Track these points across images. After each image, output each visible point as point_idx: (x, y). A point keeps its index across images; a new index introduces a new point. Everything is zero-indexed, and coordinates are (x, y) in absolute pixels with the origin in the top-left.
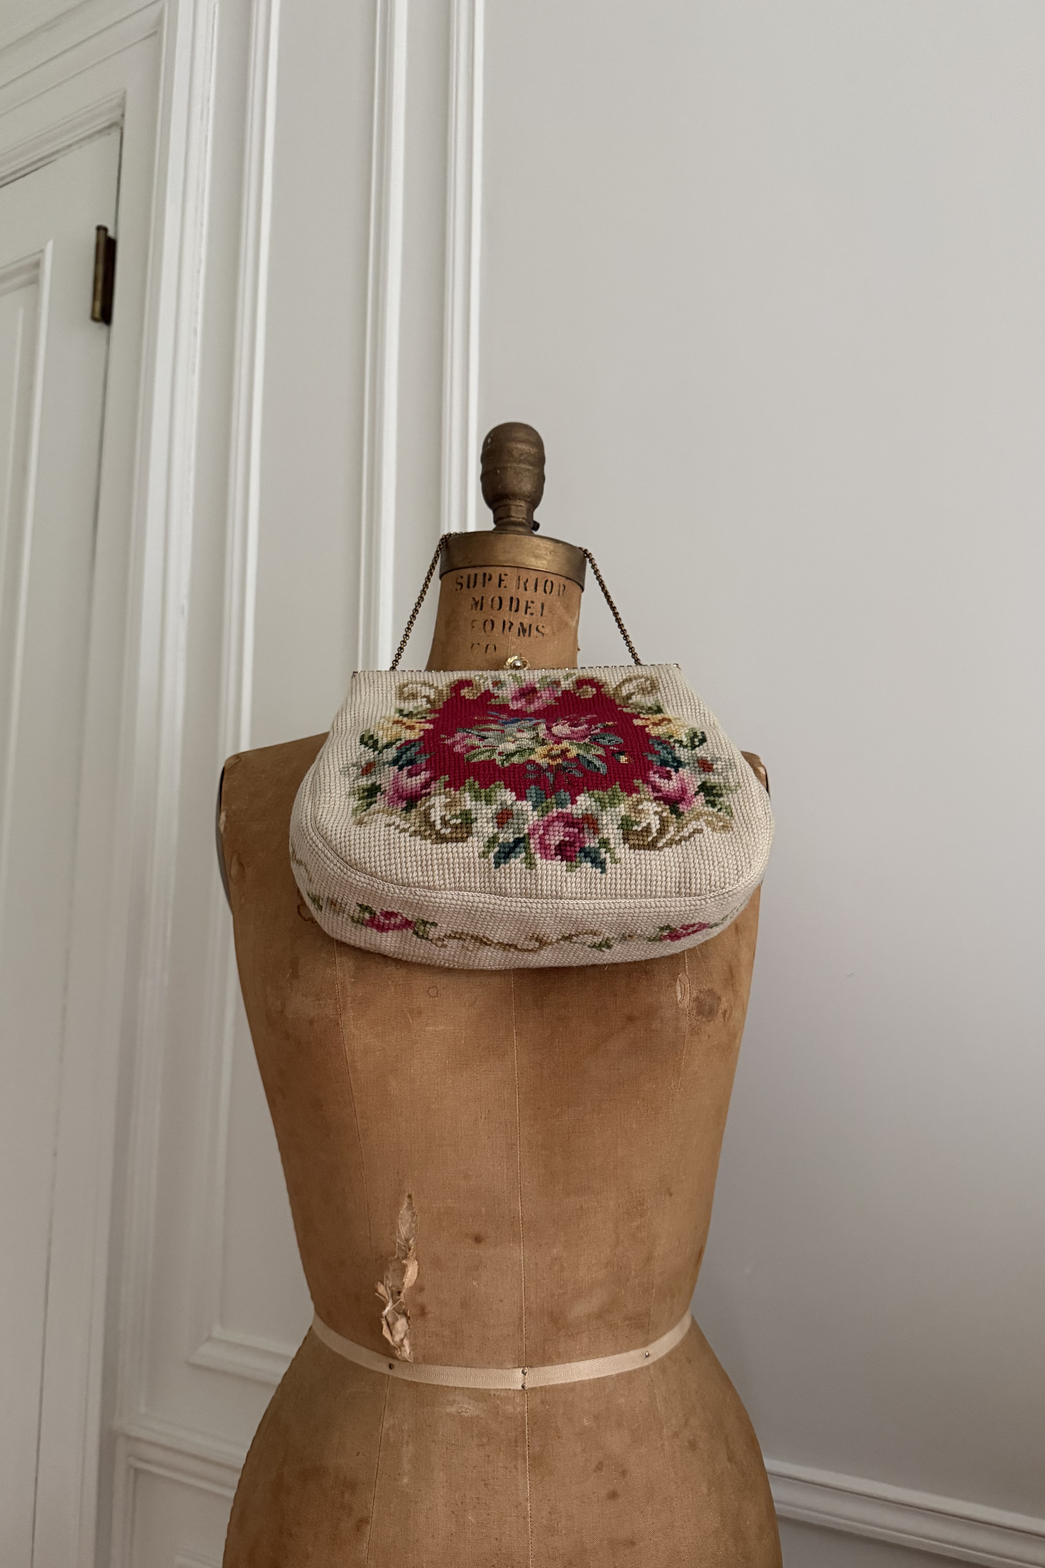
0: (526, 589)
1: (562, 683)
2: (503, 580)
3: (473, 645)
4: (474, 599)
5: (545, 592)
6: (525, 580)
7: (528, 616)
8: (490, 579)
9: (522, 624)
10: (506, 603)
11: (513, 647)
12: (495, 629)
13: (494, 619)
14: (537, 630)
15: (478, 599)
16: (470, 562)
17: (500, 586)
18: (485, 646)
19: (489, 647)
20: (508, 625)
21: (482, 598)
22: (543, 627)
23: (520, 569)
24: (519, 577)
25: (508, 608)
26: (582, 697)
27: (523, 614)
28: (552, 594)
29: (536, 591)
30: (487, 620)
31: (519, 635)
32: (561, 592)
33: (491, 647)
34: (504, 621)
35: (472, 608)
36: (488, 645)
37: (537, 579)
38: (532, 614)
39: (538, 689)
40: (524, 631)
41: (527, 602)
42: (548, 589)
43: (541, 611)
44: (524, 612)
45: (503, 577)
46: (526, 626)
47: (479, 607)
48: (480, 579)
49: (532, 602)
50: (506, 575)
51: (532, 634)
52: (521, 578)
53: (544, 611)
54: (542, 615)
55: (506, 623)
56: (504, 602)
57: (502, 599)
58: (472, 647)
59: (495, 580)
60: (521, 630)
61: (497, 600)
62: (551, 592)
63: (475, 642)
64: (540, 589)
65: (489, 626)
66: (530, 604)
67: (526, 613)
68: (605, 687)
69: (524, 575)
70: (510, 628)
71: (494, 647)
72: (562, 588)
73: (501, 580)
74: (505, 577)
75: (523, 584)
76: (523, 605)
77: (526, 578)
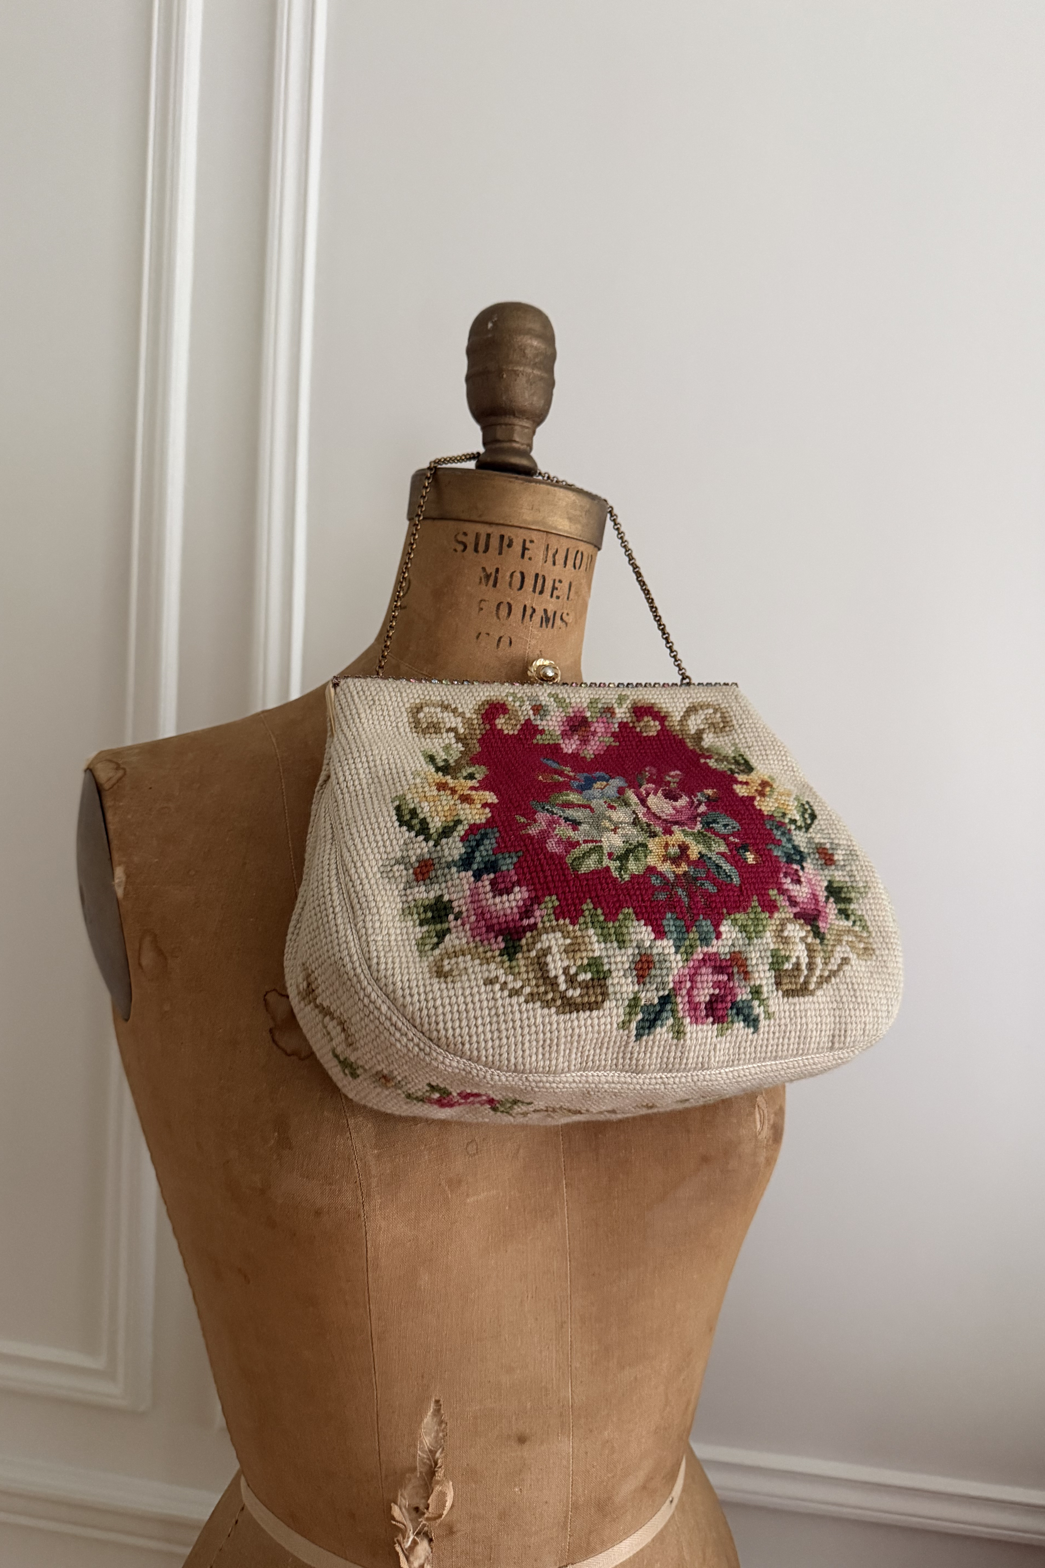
0: (554, 564)
1: (617, 711)
2: (528, 549)
3: (480, 634)
4: (484, 569)
5: (575, 567)
6: (554, 550)
7: (553, 599)
8: (510, 545)
9: (545, 611)
10: (529, 582)
11: (533, 642)
12: (511, 616)
13: (512, 602)
14: (562, 619)
15: (491, 570)
16: (480, 516)
17: (523, 556)
18: (498, 638)
19: (502, 640)
20: (528, 612)
21: (497, 570)
22: (569, 615)
23: (550, 535)
24: (548, 545)
25: (531, 589)
26: (645, 734)
27: (549, 597)
28: (580, 570)
29: (565, 567)
30: (502, 602)
31: (541, 626)
32: (588, 566)
33: (505, 640)
34: (525, 607)
35: (480, 582)
36: (501, 638)
37: (568, 550)
38: (558, 598)
39: (590, 720)
40: (547, 620)
41: (554, 581)
42: (578, 563)
43: (567, 592)
44: (549, 594)
45: (528, 545)
46: (550, 614)
47: (491, 582)
48: (494, 542)
49: (560, 581)
50: (532, 541)
51: (556, 625)
52: (550, 547)
53: (571, 593)
55: (527, 609)
56: (526, 579)
57: (526, 575)
58: (478, 637)
59: (517, 548)
60: (544, 619)
61: (518, 576)
62: (579, 568)
63: (483, 632)
64: (570, 562)
65: (504, 611)
66: (557, 584)
67: (552, 596)
68: (669, 719)
69: (554, 543)
70: (531, 616)
71: (508, 642)
72: (589, 560)
73: (524, 549)
74: (530, 544)
75: (552, 556)
76: (549, 585)
77: (556, 547)
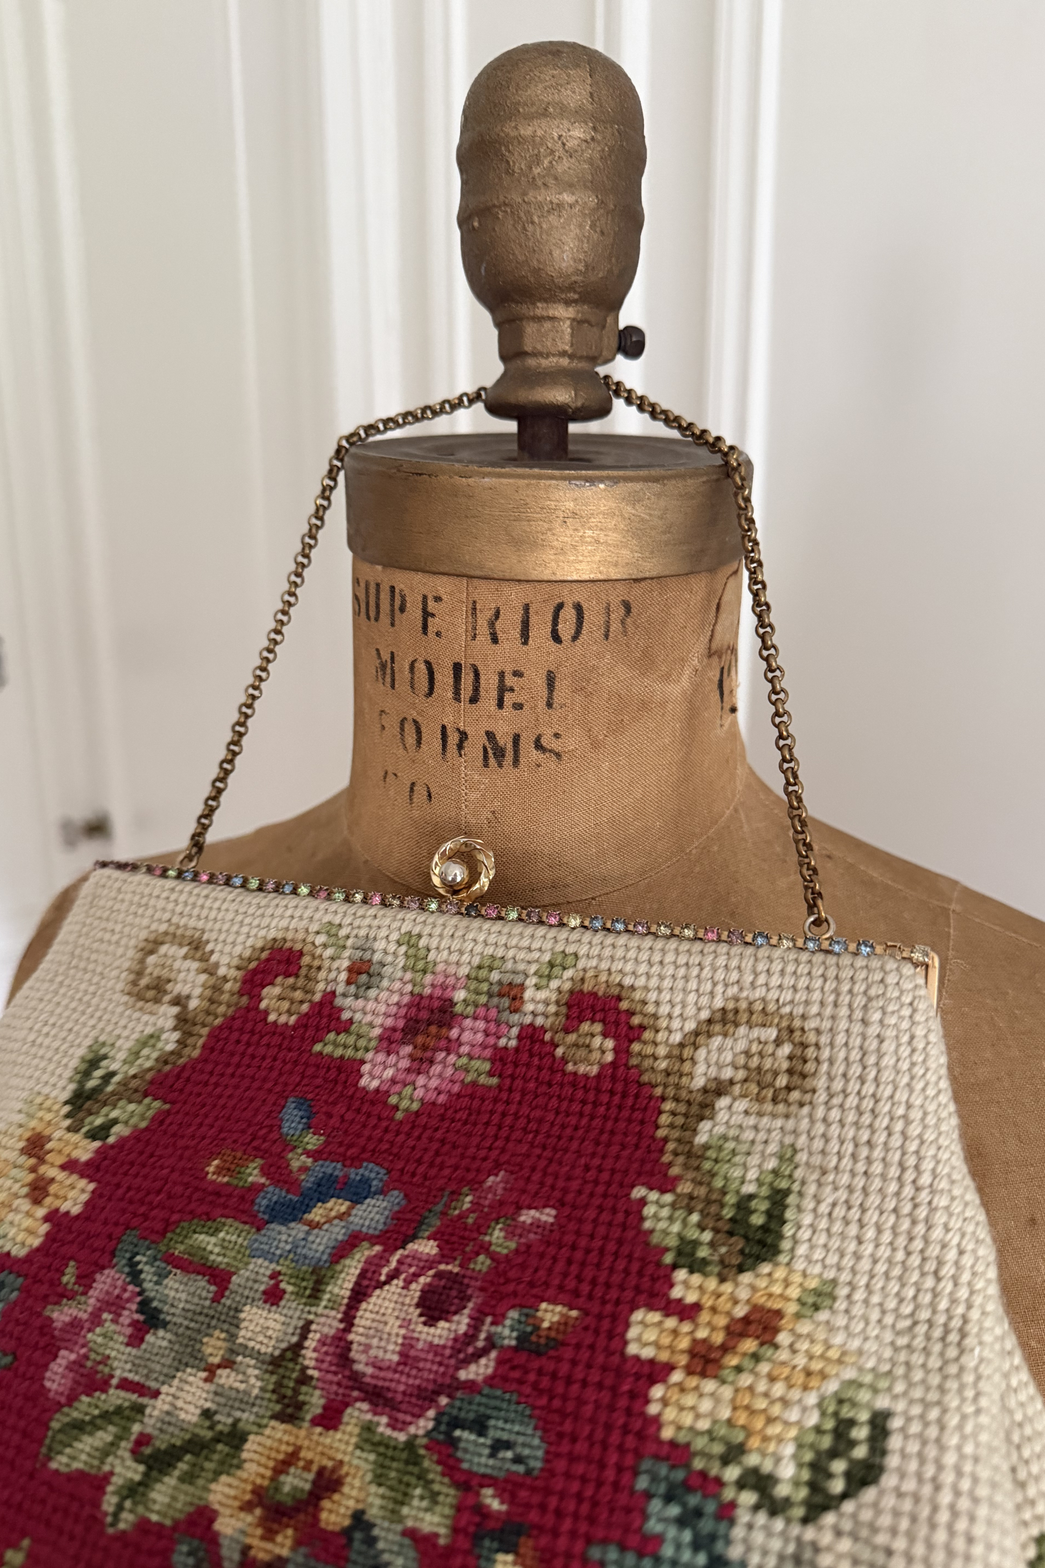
0: (495, 640)
1: (528, 994)
2: (433, 615)
3: (387, 773)
4: (379, 653)
5: (557, 638)
6: (493, 612)
7: (508, 711)
8: (402, 609)
9: (490, 735)
10: (444, 678)
11: (474, 796)
12: (423, 746)
13: (419, 719)
14: (538, 746)
15: (386, 656)
17: (426, 628)
18: (409, 786)
19: (416, 788)
20: (453, 739)
21: (393, 657)
22: (557, 736)
23: (476, 582)
24: (475, 602)
25: (450, 695)
26: (570, 1067)
27: (493, 708)
28: (578, 642)
29: (525, 643)
30: (406, 719)
31: (486, 765)
32: (615, 626)
33: (420, 792)
34: (444, 727)
35: (378, 678)
36: (413, 784)
37: (526, 608)
38: (518, 706)
39: (458, 1009)
40: (500, 753)
41: (502, 675)
42: (566, 629)
43: (545, 693)
44: (494, 702)
45: (432, 606)
46: (505, 740)
47: (389, 679)
48: (386, 602)
49: (517, 674)
50: (438, 599)
51: (523, 758)
52: (478, 607)
53: (556, 694)
54: (549, 705)
55: (449, 732)
56: (438, 676)
57: (434, 666)
58: (385, 779)
59: (414, 612)
60: (490, 751)
61: (421, 667)
62: (575, 638)
63: (391, 770)
64: (540, 632)
65: (410, 736)
66: (510, 681)
67: (500, 704)
68: (647, 1035)
69: (487, 596)
70: (460, 747)
71: (425, 794)
72: (617, 614)
73: (427, 615)
74: (437, 603)
75: (486, 624)
76: (489, 683)
77: (493, 606)
